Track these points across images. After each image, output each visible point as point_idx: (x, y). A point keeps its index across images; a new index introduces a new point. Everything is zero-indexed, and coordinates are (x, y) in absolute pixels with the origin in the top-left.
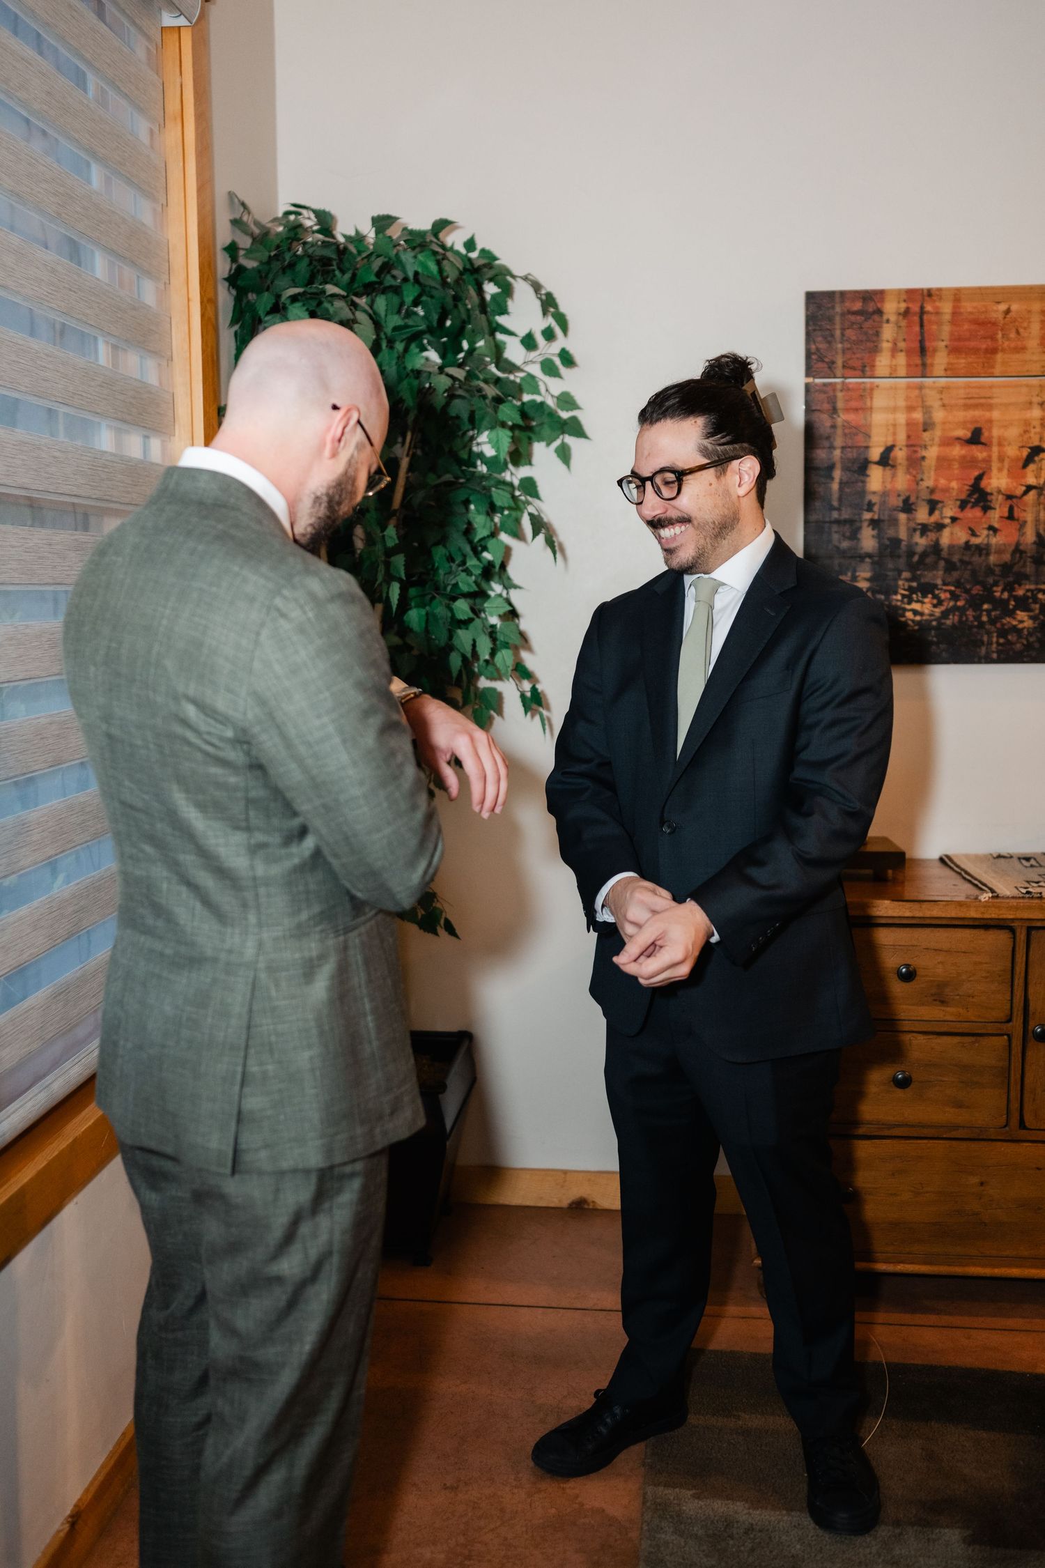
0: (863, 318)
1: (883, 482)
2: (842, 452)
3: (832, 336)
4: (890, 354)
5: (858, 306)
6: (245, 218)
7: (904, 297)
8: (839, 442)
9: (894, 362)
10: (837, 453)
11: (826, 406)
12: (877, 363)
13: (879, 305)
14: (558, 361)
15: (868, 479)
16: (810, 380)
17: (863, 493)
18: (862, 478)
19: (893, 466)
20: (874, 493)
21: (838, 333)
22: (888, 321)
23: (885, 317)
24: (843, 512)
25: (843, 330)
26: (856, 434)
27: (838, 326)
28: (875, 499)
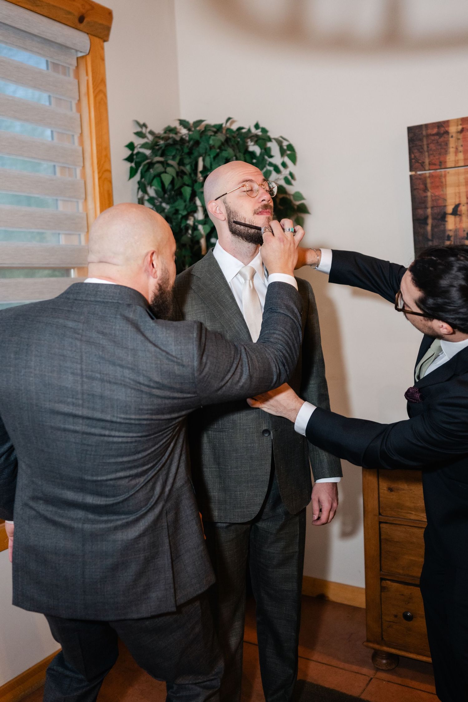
0: (438, 137)
1: (455, 224)
2: (432, 210)
3: (422, 148)
4: (454, 154)
5: (435, 131)
6: (144, 130)
7: (460, 122)
8: (429, 204)
9: (457, 158)
10: (429, 211)
11: (422, 186)
12: (448, 160)
13: (446, 129)
14: (289, 177)
15: (447, 223)
16: (413, 173)
17: (444, 231)
18: (443, 223)
19: (460, 215)
20: (451, 230)
21: (425, 147)
22: (452, 137)
23: (450, 135)
24: (434, 242)
25: (428, 145)
26: (438, 200)
27: (425, 142)
28: (451, 234)
